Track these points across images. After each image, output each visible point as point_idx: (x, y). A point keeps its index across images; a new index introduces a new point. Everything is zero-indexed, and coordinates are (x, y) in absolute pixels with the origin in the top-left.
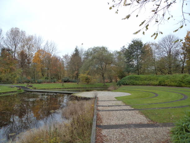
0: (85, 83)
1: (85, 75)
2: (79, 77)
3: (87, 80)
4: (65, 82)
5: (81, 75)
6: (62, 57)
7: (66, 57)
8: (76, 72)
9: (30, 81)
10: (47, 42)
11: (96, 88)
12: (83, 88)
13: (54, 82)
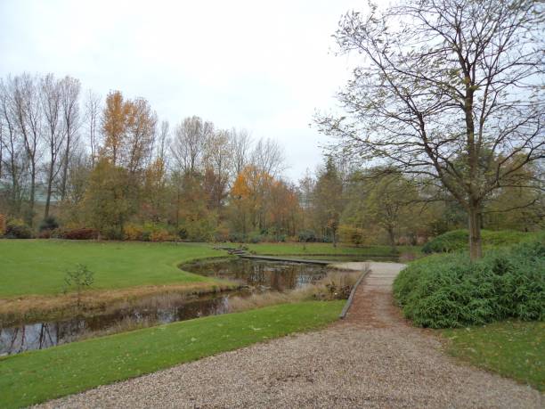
0: (351, 244)
1: (351, 228)
2: (338, 232)
3: (356, 239)
4: (308, 240)
5: (343, 227)
6: (298, 185)
7: (305, 183)
8: (332, 221)
9: (236, 239)
10: (260, 143)
11: (375, 256)
12: (347, 255)
13: (283, 241)
